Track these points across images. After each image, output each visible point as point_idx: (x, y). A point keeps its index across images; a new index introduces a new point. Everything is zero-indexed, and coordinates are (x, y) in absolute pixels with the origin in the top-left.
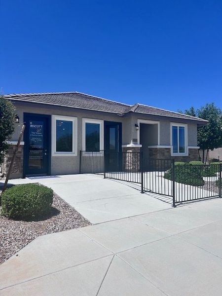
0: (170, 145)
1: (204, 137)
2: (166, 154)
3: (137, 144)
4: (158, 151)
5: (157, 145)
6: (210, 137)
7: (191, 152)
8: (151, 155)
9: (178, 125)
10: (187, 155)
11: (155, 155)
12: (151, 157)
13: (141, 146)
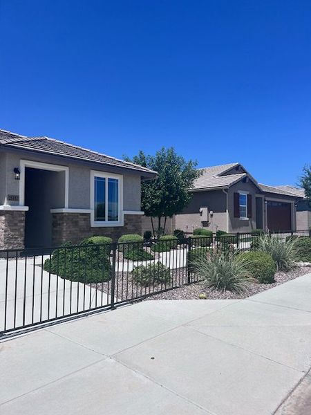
0: (89, 208)
1: (156, 197)
2: (82, 223)
3: (18, 205)
4: (65, 218)
5: (64, 208)
6: (165, 198)
7: (130, 220)
8: (55, 224)
9: (107, 176)
10: (122, 225)
11: (59, 224)
12: (55, 229)
13: (27, 209)
